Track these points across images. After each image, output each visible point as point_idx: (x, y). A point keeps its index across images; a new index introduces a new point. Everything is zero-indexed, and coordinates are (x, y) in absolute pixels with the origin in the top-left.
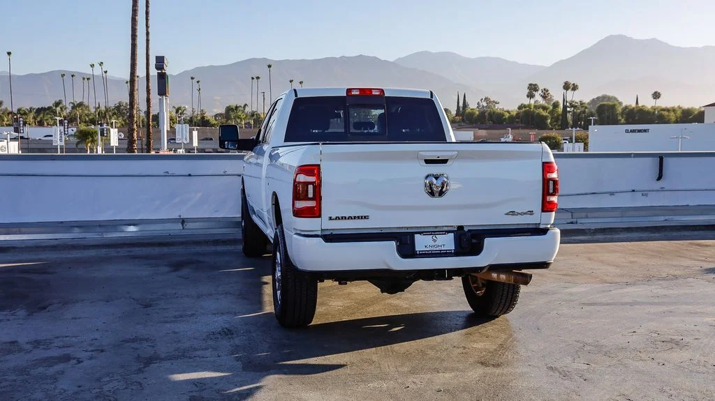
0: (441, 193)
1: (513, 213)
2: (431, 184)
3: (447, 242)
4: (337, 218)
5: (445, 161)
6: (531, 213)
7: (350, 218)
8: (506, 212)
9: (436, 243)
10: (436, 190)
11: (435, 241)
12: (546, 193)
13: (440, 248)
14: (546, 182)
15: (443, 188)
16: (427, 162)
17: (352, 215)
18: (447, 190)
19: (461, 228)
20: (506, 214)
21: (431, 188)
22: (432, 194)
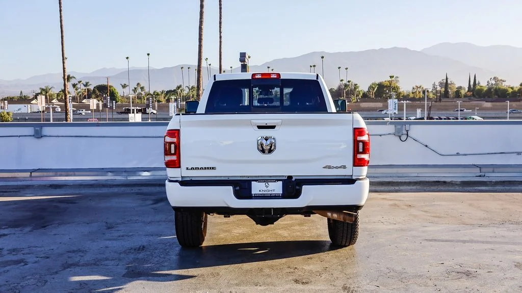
0: (270, 151)
1: (329, 167)
2: (262, 145)
3: (277, 188)
4: (192, 169)
5: (273, 127)
6: (344, 167)
7: (202, 168)
8: (324, 166)
9: (268, 189)
10: (266, 148)
11: (267, 187)
12: (356, 151)
13: (271, 192)
14: (356, 143)
15: (271, 147)
16: (260, 127)
17: (204, 167)
18: (275, 148)
19: (290, 177)
20: (324, 168)
21: (262, 147)
22: (263, 151)
